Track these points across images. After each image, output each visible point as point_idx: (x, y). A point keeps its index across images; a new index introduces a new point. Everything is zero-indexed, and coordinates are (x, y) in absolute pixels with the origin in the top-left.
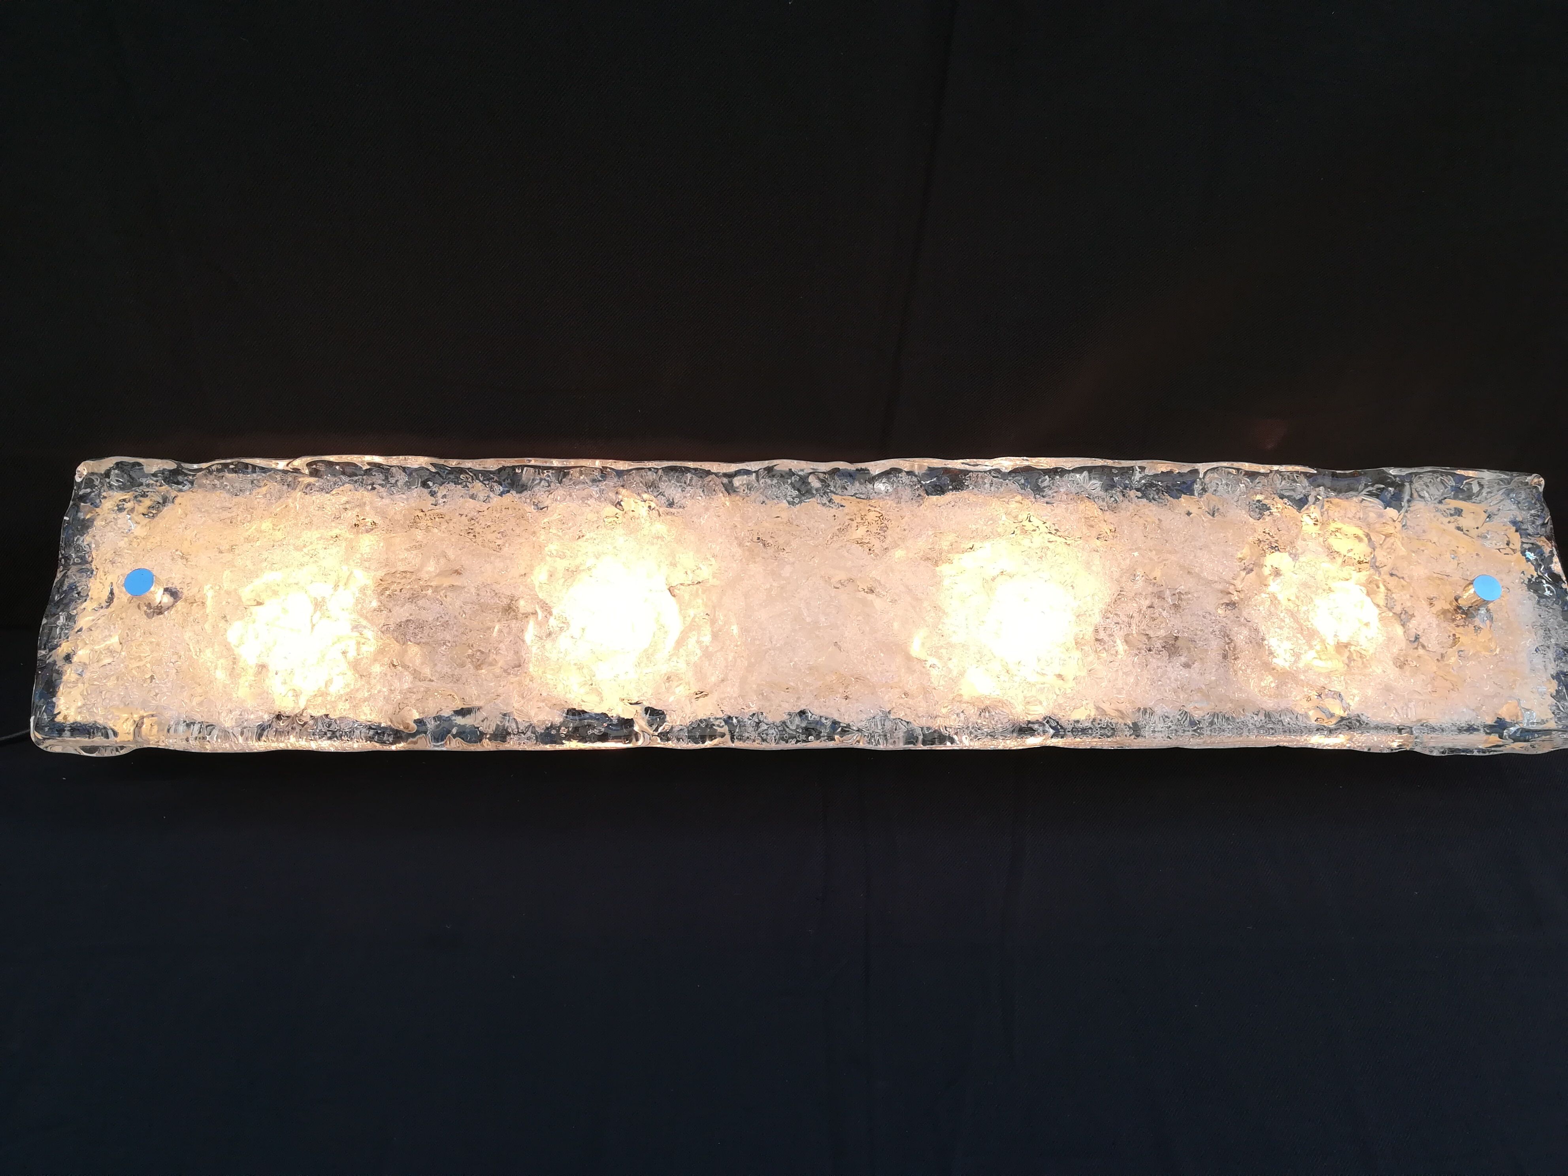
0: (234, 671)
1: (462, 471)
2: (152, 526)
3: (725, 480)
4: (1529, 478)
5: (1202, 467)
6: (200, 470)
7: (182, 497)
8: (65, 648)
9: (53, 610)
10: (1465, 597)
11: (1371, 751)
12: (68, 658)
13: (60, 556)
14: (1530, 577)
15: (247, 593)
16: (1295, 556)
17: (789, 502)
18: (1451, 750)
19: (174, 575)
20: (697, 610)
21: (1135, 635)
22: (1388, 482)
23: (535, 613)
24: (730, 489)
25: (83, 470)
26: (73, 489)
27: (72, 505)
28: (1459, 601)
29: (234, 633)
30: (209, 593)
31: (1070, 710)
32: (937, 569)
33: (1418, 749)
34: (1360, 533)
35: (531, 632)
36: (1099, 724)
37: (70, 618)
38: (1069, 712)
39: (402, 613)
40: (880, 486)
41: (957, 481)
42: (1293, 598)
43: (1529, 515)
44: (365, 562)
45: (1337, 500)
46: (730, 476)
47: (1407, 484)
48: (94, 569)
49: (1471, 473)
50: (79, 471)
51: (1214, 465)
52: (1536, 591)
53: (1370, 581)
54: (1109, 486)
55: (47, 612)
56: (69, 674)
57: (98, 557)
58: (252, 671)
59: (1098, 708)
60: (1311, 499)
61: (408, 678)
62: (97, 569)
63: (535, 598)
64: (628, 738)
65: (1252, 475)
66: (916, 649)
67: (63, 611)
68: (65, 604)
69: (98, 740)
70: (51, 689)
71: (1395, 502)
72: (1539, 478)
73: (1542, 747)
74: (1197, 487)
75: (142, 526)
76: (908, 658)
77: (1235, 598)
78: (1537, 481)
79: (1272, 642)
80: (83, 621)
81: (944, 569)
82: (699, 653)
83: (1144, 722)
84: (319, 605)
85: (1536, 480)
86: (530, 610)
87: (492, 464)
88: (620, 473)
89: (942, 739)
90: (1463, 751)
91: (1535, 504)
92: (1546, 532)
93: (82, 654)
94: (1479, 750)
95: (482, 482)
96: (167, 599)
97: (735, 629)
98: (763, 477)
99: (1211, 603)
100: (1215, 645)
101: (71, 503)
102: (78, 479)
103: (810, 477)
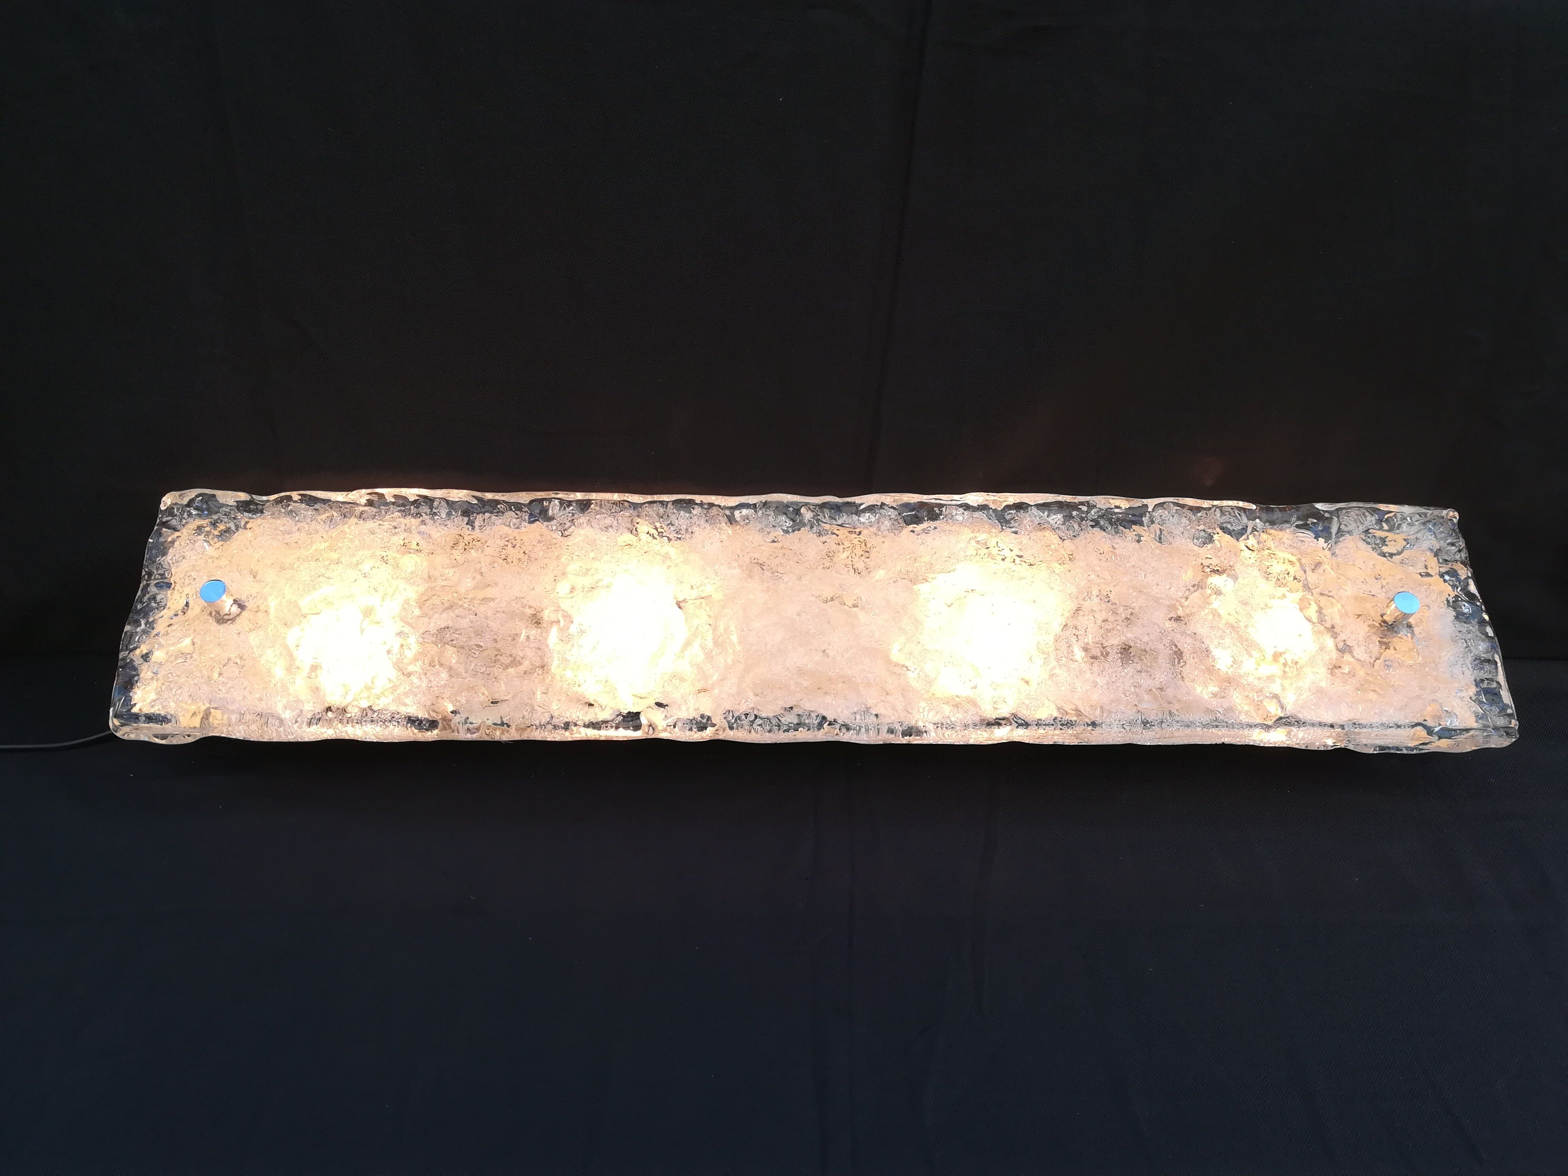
0: (291, 668)
1: (497, 502)
2: (224, 548)
3: (728, 512)
4: (1445, 512)
5: (1151, 503)
6: (268, 501)
7: (253, 523)
8: (144, 649)
9: (136, 617)
10: (1388, 613)
11: (1308, 748)
12: (146, 657)
13: (144, 573)
14: (1447, 596)
15: (305, 604)
16: (1235, 578)
17: (783, 531)
18: (1382, 748)
19: (242, 587)
20: (702, 618)
21: (1092, 644)
22: (1318, 515)
23: (558, 622)
24: (731, 520)
25: (167, 500)
26: (158, 516)
27: (156, 530)
28: (1384, 617)
29: (292, 636)
30: (273, 603)
31: (1034, 710)
32: (915, 587)
33: (1351, 747)
34: (1293, 559)
35: (553, 637)
36: (1060, 721)
37: (151, 625)
38: (1034, 712)
39: (440, 620)
40: (865, 518)
41: (933, 513)
42: (1233, 613)
43: (1446, 544)
44: (410, 579)
45: (1272, 531)
46: (733, 509)
47: (1336, 519)
48: (173, 583)
49: (1392, 507)
50: (163, 501)
51: (1162, 500)
52: (1454, 608)
53: (1302, 600)
54: (1069, 517)
55: (130, 619)
56: (145, 672)
57: (177, 574)
58: (306, 669)
59: (1059, 709)
60: (1249, 530)
61: (444, 675)
62: (175, 583)
63: (558, 609)
64: (637, 727)
65: (1196, 510)
66: (896, 656)
67: (143, 618)
68: (146, 612)
69: (167, 728)
70: (129, 685)
71: (1325, 533)
72: (1454, 512)
73: (1465, 745)
74: (1145, 520)
75: (216, 549)
76: (888, 661)
77: (1180, 612)
78: (1453, 515)
79: (1216, 652)
80: (160, 627)
81: (922, 588)
82: (703, 657)
83: (1101, 721)
84: (368, 613)
85: (1451, 514)
86: (554, 619)
87: (524, 497)
88: (635, 506)
89: (919, 733)
90: (1393, 748)
91: (1452, 534)
92: (1461, 557)
93: (158, 655)
94: (1407, 748)
95: (514, 512)
96: (235, 609)
97: (734, 638)
98: (760, 509)
99: (1160, 617)
100: (1165, 653)
101: (156, 527)
102: (163, 507)
103: (803, 508)
